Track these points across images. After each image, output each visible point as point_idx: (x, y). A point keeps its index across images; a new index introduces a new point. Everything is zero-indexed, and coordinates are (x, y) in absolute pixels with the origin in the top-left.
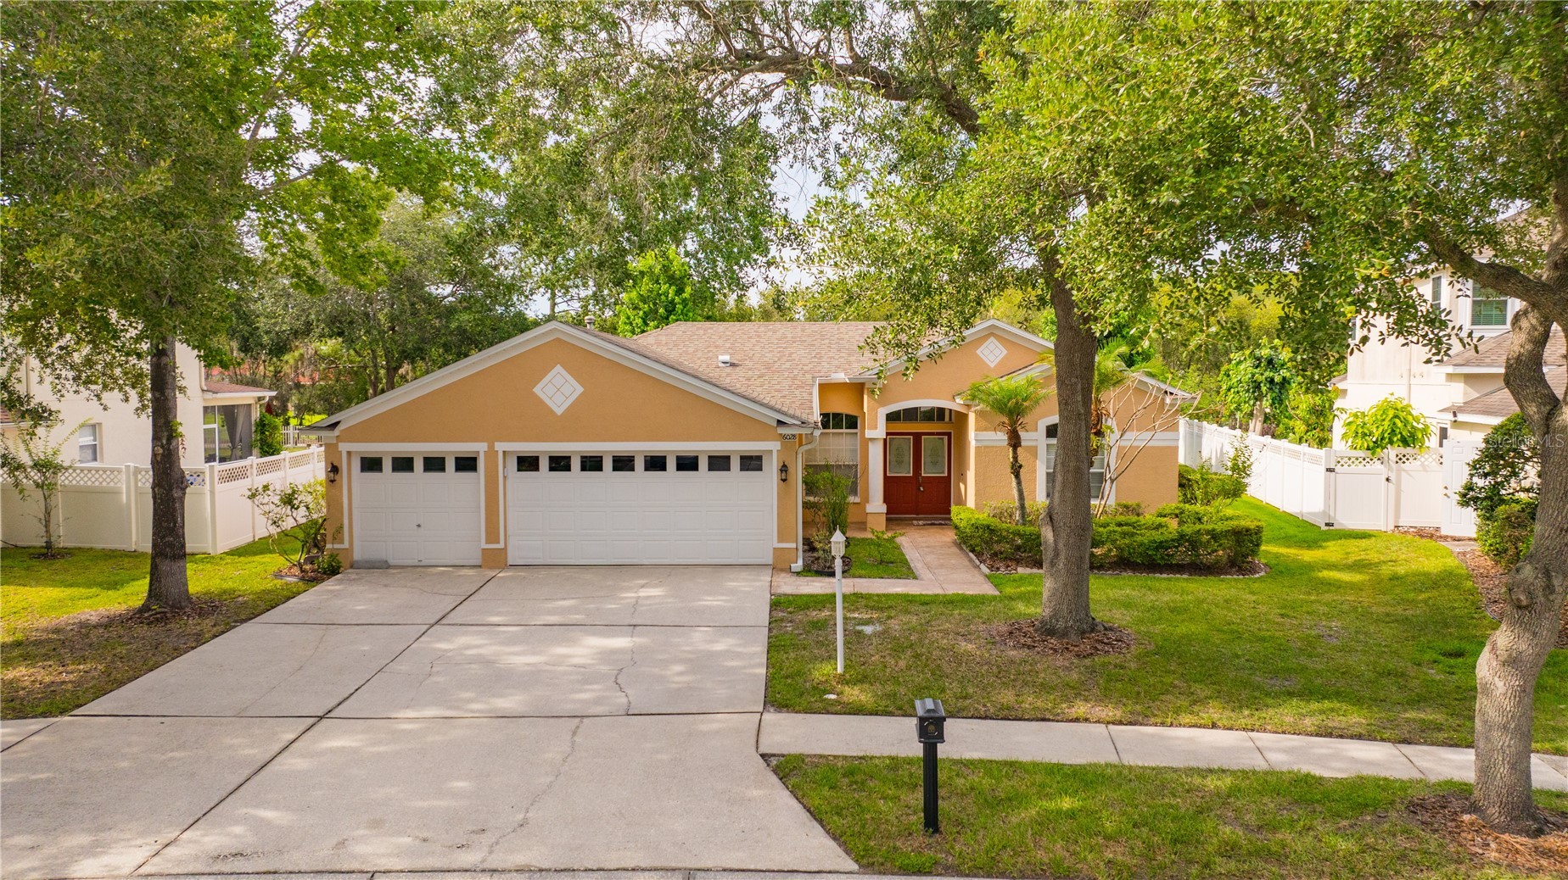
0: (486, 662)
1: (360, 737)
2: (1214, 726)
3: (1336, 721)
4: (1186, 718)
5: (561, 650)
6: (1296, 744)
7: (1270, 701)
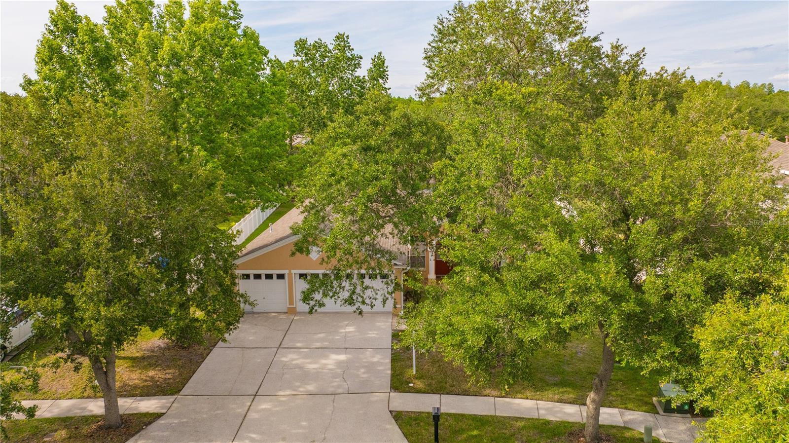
0: (300, 367)
1: (269, 404)
2: (527, 398)
3: (566, 397)
4: (519, 395)
5: (324, 361)
6: (550, 406)
7: (547, 388)
